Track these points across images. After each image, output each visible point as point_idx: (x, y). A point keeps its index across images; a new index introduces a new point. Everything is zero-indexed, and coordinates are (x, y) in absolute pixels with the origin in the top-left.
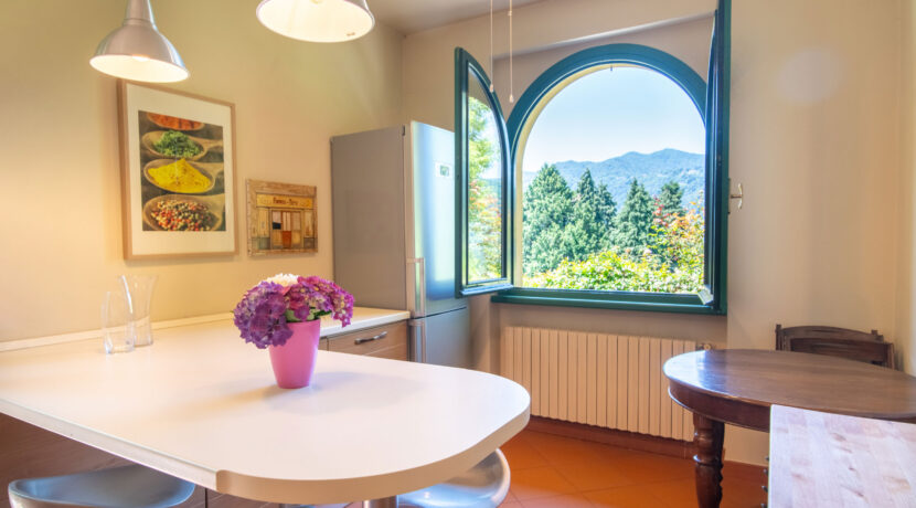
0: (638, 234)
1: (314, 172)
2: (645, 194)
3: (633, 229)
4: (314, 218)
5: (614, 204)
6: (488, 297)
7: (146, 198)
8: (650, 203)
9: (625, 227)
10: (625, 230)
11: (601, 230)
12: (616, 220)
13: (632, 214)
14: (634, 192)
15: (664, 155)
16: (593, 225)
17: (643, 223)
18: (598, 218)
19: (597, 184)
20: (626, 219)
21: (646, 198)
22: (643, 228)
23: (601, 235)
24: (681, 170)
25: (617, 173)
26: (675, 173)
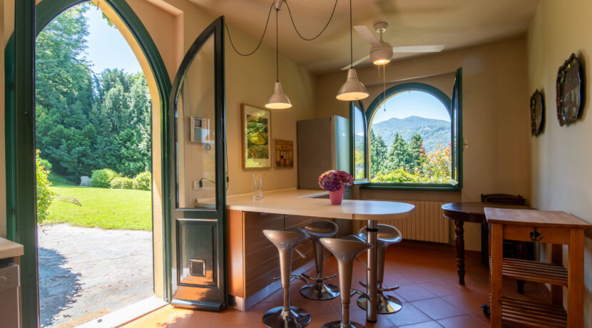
0: (399, 163)
1: (291, 136)
2: (403, 141)
3: (397, 160)
4: (293, 154)
5: (386, 146)
6: (358, 187)
7: (249, 147)
8: (405, 146)
9: (392, 159)
10: (392, 160)
11: (379, 161)
12: (387, 155)
13: (396, 151)
14: (397, 140)
15: (411, 120)
16: (375, 158)
17: (402, 157)
18: (378, 154)
19: (376, 136)
20: (393, 155)
21: (403, 143)
22: (402, 159)
23: (380, 163)
24: (420, 128)
25: (385, 130)
26: (418, 129)
